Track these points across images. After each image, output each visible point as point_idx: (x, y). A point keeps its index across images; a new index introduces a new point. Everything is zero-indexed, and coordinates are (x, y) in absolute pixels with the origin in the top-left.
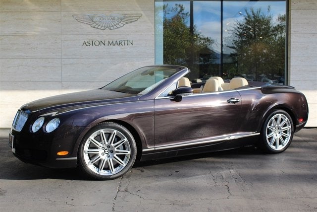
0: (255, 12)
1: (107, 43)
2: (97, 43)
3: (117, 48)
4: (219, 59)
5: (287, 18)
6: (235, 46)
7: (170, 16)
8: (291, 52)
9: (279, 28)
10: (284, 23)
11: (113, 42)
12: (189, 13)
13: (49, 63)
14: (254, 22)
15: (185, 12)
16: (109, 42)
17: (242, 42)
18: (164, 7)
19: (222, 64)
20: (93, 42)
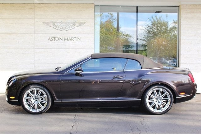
0: (158, 18)
1: (63, 39)
2: (57, 39)
3: (70, 42)
4: (135, 47)
5: (179, 22)
6: (145, 39)
7: (104, 20)
8: (181, 46)
9: (173, 28)
10: (177, 26)
11: (67, 38)
12: (116, 19)
13: (26, 51)
14: (157, 24)
15: (114, 18)
16: (65, 38)
17: (150, 37)
18: (100, 15)
19: (137, 50)
20: (55, 38)
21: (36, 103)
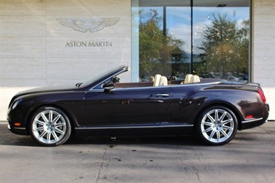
0: (222, 16)
1: (87, 44)
2: (79, 44)
3: (97, 49)
4: (189, 58)
5: (251, 22)
6: (204, 47)
7: (145, 20)
8: (254, 53)
9: (243, 31)
10: (248, 27)
11: (93, 43)
12: (163, 17)
13: (35, 62)
14: (221, 26)
15: (159, 16)
16: (90, 43)
17: (210, 43)
18: (140, 13)
19: (192, 63)
20: (75, 44)
21: (49, 131)
